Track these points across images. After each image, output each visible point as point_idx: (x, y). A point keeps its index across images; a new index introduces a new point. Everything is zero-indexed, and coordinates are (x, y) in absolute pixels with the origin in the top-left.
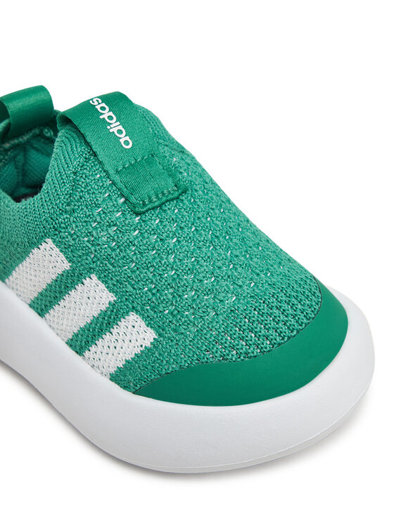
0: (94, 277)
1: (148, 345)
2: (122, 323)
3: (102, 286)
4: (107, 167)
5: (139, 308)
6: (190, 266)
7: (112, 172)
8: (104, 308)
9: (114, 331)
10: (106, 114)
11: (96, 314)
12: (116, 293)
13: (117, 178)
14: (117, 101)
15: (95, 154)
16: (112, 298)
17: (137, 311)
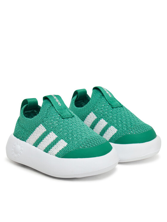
0: (52, 132)
1: (66, 146)
2: (59, 142)
3: (54, 134)
4: (56, 108)
5: (63, 138)
6: (71, 132)
7: (57, 109)
8: (54, 139)
9: (57, 144)
10: (55, 98)
11: (52, 141)
12: (58, 135)
13: (58, 111)
14: (58, 97)
15: (53, 105)
16: (57, 136)
17: (63, 139)
